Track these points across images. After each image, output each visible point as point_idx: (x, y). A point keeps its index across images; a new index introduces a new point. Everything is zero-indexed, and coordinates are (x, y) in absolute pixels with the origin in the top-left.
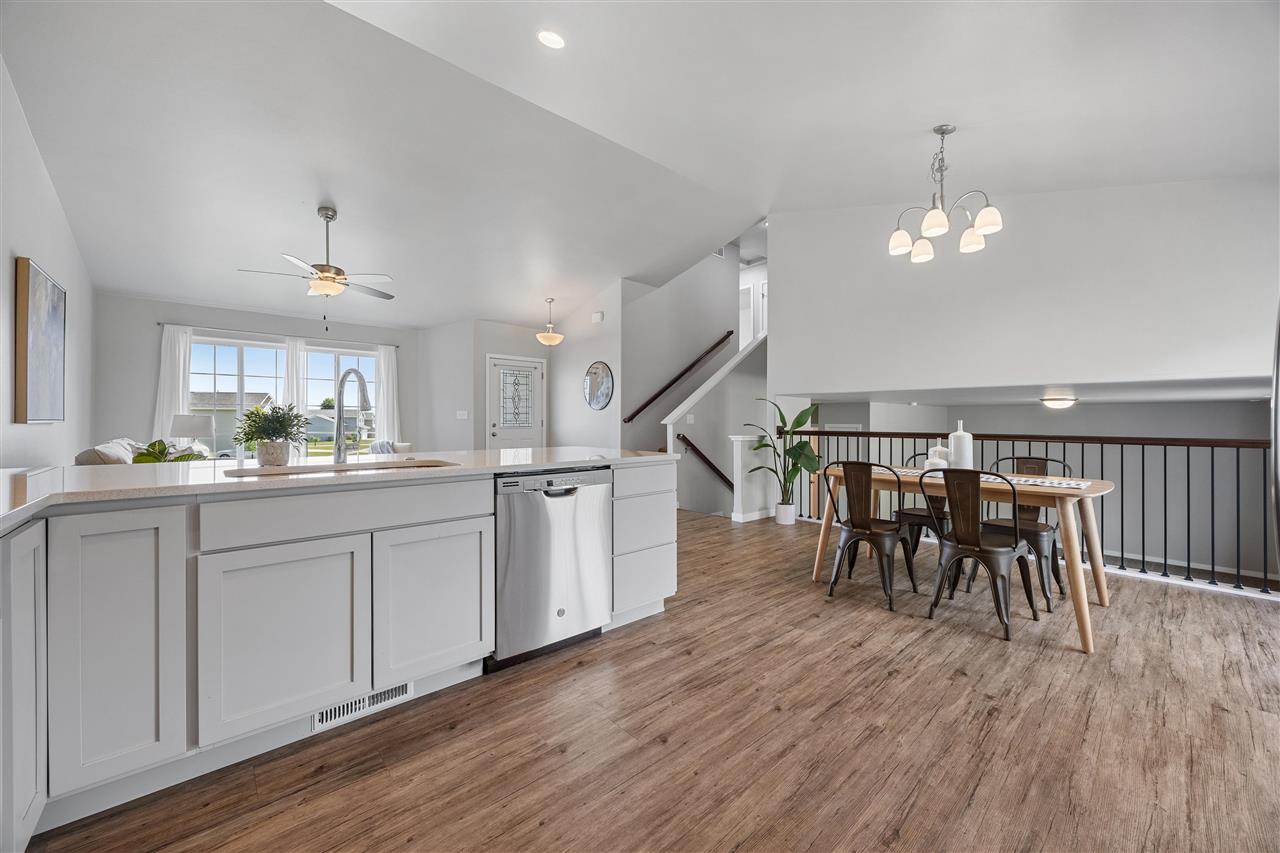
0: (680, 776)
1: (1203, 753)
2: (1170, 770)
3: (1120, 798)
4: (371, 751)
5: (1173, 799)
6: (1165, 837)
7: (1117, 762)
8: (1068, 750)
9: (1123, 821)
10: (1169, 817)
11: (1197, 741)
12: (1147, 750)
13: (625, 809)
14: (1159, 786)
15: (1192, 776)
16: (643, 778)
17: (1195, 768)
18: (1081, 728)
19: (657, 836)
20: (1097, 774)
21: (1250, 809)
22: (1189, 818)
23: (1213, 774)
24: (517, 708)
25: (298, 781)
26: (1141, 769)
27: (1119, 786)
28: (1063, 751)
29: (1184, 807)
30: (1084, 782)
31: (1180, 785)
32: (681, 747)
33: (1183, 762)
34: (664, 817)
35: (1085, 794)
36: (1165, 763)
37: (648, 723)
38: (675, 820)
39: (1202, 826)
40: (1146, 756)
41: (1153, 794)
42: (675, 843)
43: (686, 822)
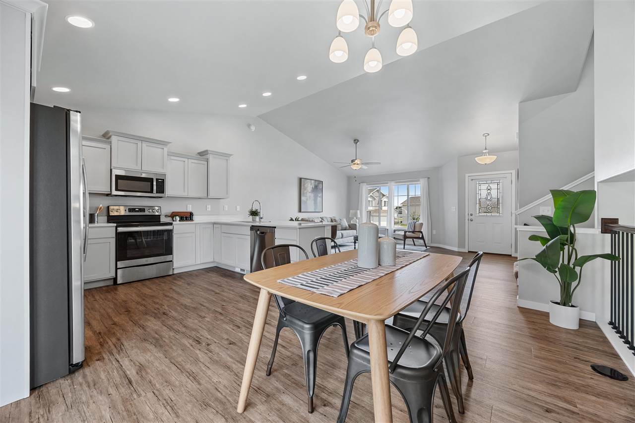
1: (129, 391)
2: (134, 372)
3: (139, 351)
5: (126, 363)
6: (121, 351)
7: (150, 360)
8: (165, 351)
9: (133, 347)
10: (123, 357)
11: (135, 396)
12: (147, 373)
14: (133, 363)
15: (126, 376)
17: (127, 381)
18: (173, 361)
20: (150, 352)
21: (102, 380)
22: (118, 361)
23: (120, 384)
26: (142, 363)
27: (142, 354)
28: (166, 349)
29: (121, 364)
30: (151, 347)
31: (128, 370)
33: (132, 379)
35: (146, 345)
36: (137, 373)
39: (114, 363)
40: (145, 370)
41: (132, 360)
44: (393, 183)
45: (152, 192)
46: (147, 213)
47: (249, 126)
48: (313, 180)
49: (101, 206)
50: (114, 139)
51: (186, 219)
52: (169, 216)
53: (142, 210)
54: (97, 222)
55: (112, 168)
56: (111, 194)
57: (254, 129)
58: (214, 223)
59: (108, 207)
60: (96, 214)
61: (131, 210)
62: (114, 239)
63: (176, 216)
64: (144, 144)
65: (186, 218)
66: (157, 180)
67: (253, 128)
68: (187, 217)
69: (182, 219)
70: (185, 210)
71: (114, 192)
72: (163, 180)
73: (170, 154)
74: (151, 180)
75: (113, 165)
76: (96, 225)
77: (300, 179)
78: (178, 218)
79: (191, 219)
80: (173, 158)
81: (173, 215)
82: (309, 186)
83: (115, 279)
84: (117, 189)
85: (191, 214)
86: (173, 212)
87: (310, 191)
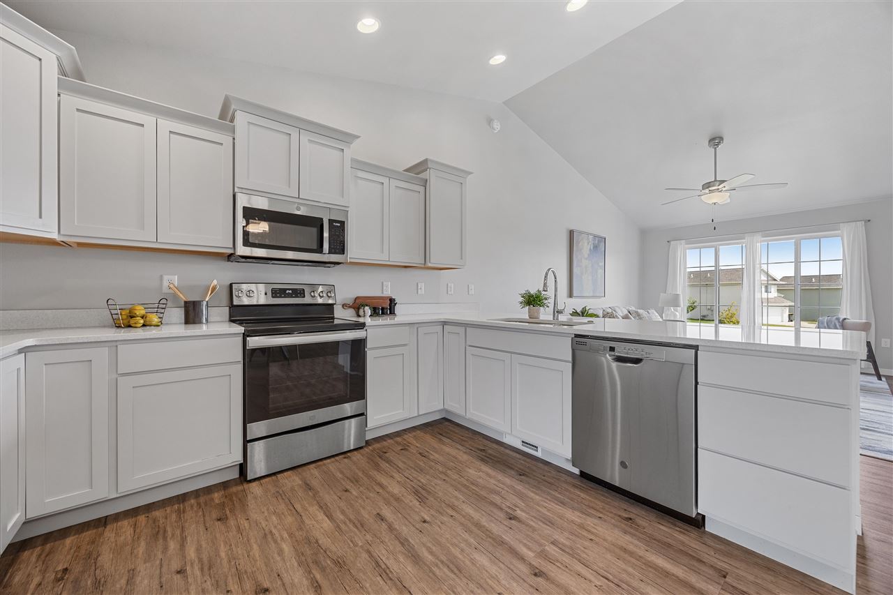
0: (497, 582)
4: (494, 456)
13: (462, 550)
16: (491, 560)
19: (441, 566)
24: (549, 494)
25: (475, 448)
32: (531, 586)
34: (455, 570)
37: (558, 564)
38: (453, 576)
42: (434, 574)
43: (451, 582)
44: (758, 237)
45: (320, 250)
46: (307, 300)
47: (490, 121)
48: (591, 234)
49: (215, 282)
50: (241, 119)
51: (383, 313)
52: (350, 307)
53: (299, 293)
54: (207, 320)
55: (236, 190)
56: (234, 254)
57: (499, 127)
58: (444, 323)
59: (231, 285)
60: (205, 303)
61: (277, 293)
62: (240, 367)
63: (363, 306)
64: (305, 138)
65: (383, 309)
66: (331, 221)
67: (497, 126)
68: (385, 308)
69: (375, 312)
70: (378, 294)
71: (242, 250)
72: (343, 223)
73: (359, 165)
74: (317, 223)
75: (236, 185)
76: (204, 329)
77: (571, 233)
78: (368, 311)
79: (392, 312)
80: (361, 174)
81: (358, 305)
82: (584, 247)
83: (243, 468)
84: (246, 243)
85: (392, 302)
86: (357, 298)
87: (586, 256)
